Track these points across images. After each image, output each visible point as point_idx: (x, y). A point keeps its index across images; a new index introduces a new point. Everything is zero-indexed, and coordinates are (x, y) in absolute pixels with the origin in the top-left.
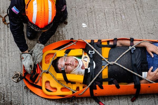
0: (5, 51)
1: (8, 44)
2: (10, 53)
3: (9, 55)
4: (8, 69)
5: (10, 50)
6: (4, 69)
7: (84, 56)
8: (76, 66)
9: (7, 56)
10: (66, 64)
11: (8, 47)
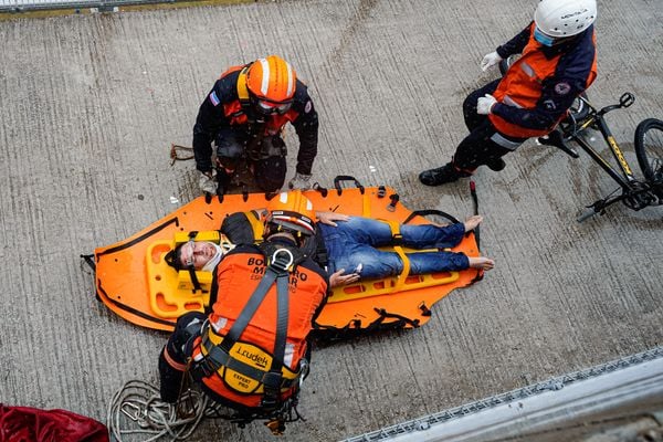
0: (36, 254)
1: (40, 240)
2: (45, 258)
3: (43, 261)
4: (44, 286)
5: (45, 252)
6: (36, 287)
7: (222, 241)
8: (212, 256)
9: (40, 263)
10: (195, 253)
11: (40, 246)
